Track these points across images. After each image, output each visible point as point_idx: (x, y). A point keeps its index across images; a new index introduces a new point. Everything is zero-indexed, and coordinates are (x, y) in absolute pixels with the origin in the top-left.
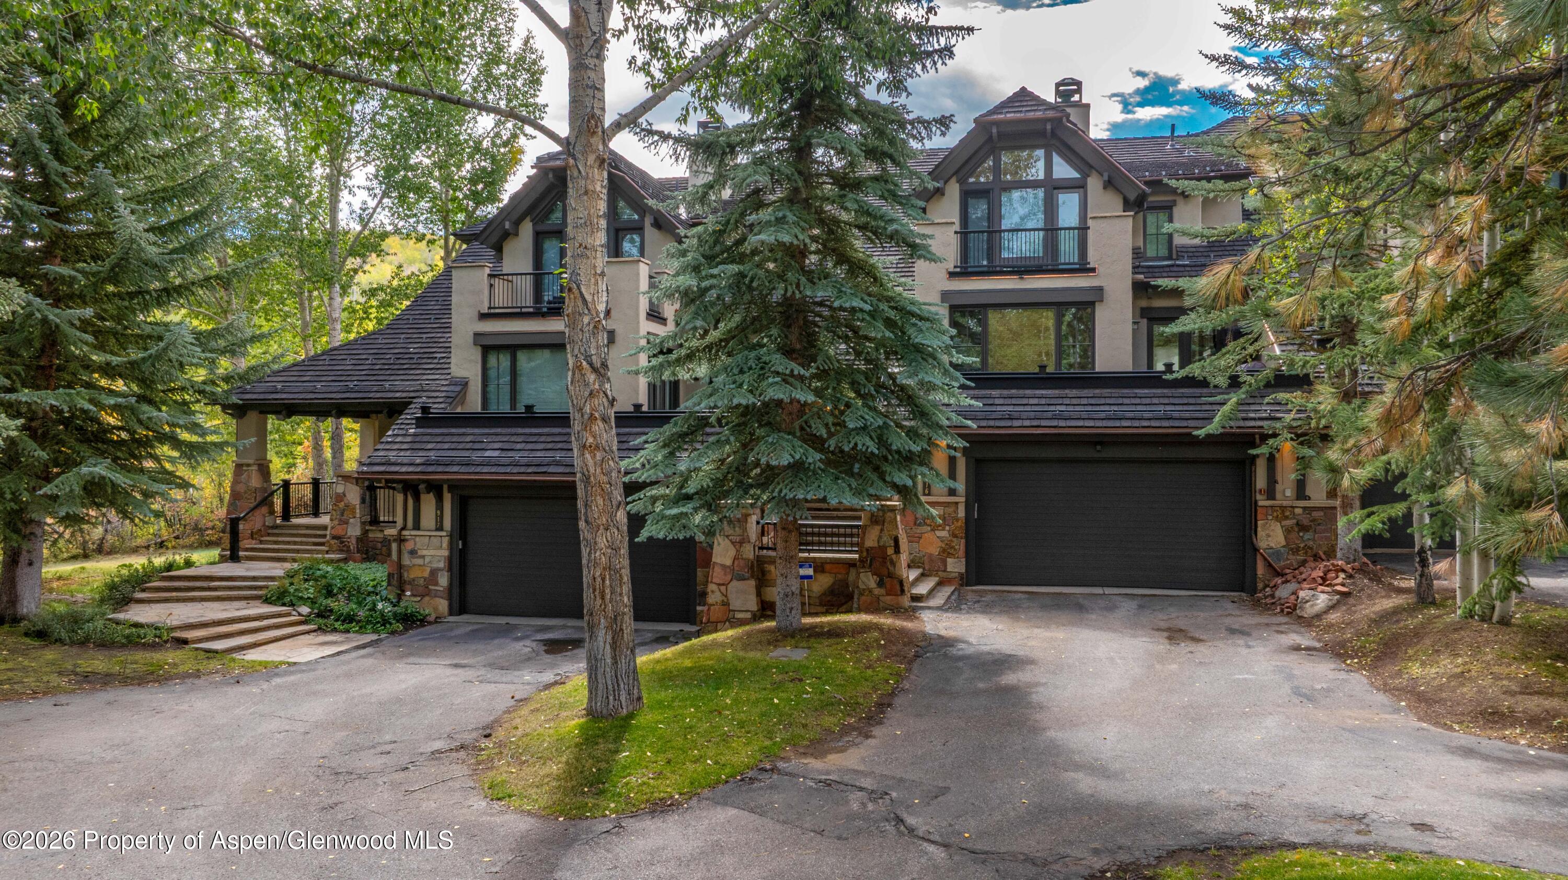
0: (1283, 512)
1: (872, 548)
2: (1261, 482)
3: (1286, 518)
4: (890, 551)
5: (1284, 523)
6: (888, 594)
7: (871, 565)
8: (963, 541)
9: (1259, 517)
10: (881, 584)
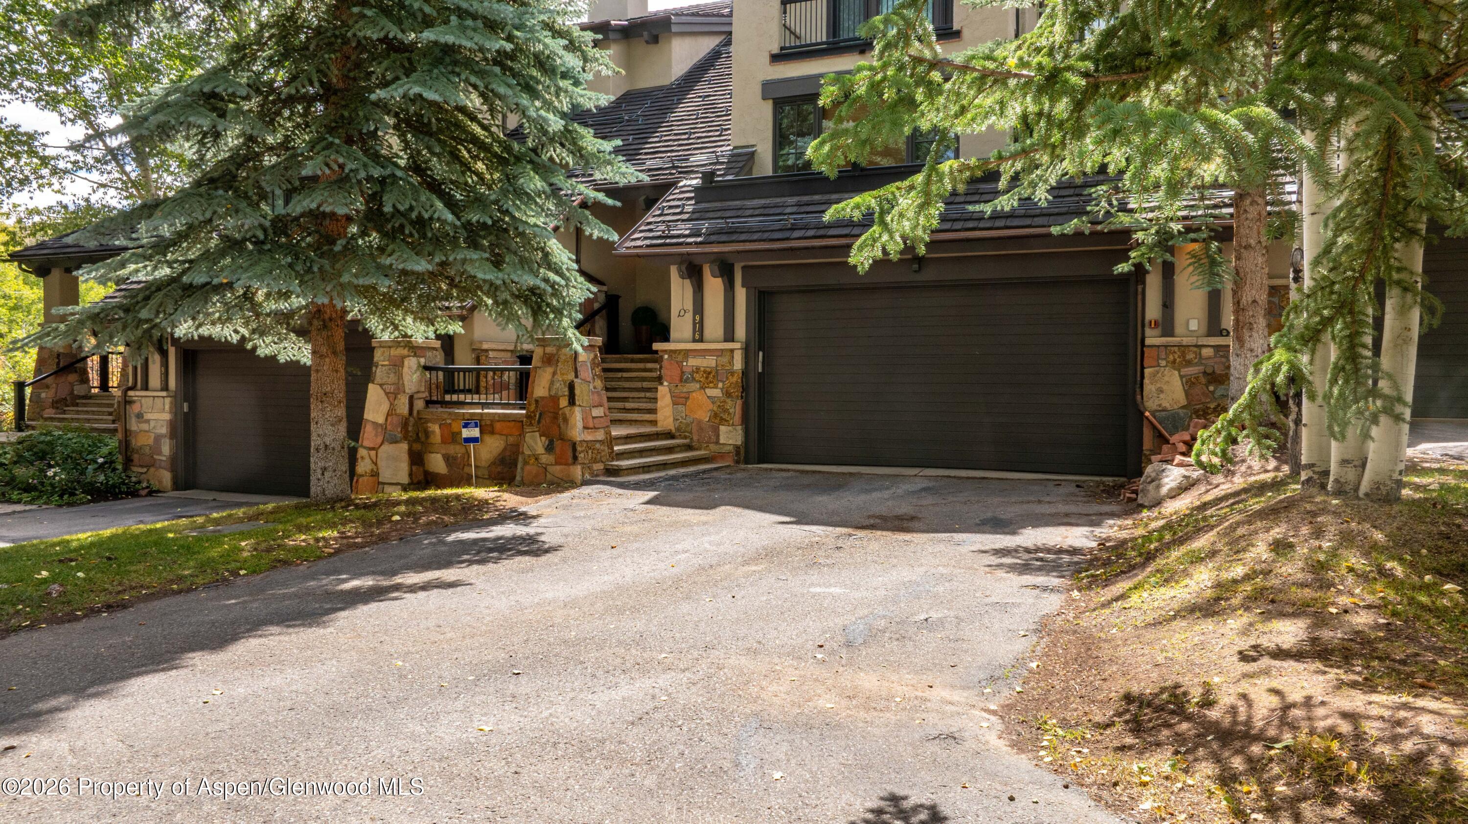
0: (1183, 355)
1: (542, 398)
2: (1153, 310)
3: (1189, 363)
4: (563, 402)
5: (1186, 371)
6: (557, 463)
7: (539, 422)
8: (739, 402)
9: (1146, 363)
10: (549, 448)
